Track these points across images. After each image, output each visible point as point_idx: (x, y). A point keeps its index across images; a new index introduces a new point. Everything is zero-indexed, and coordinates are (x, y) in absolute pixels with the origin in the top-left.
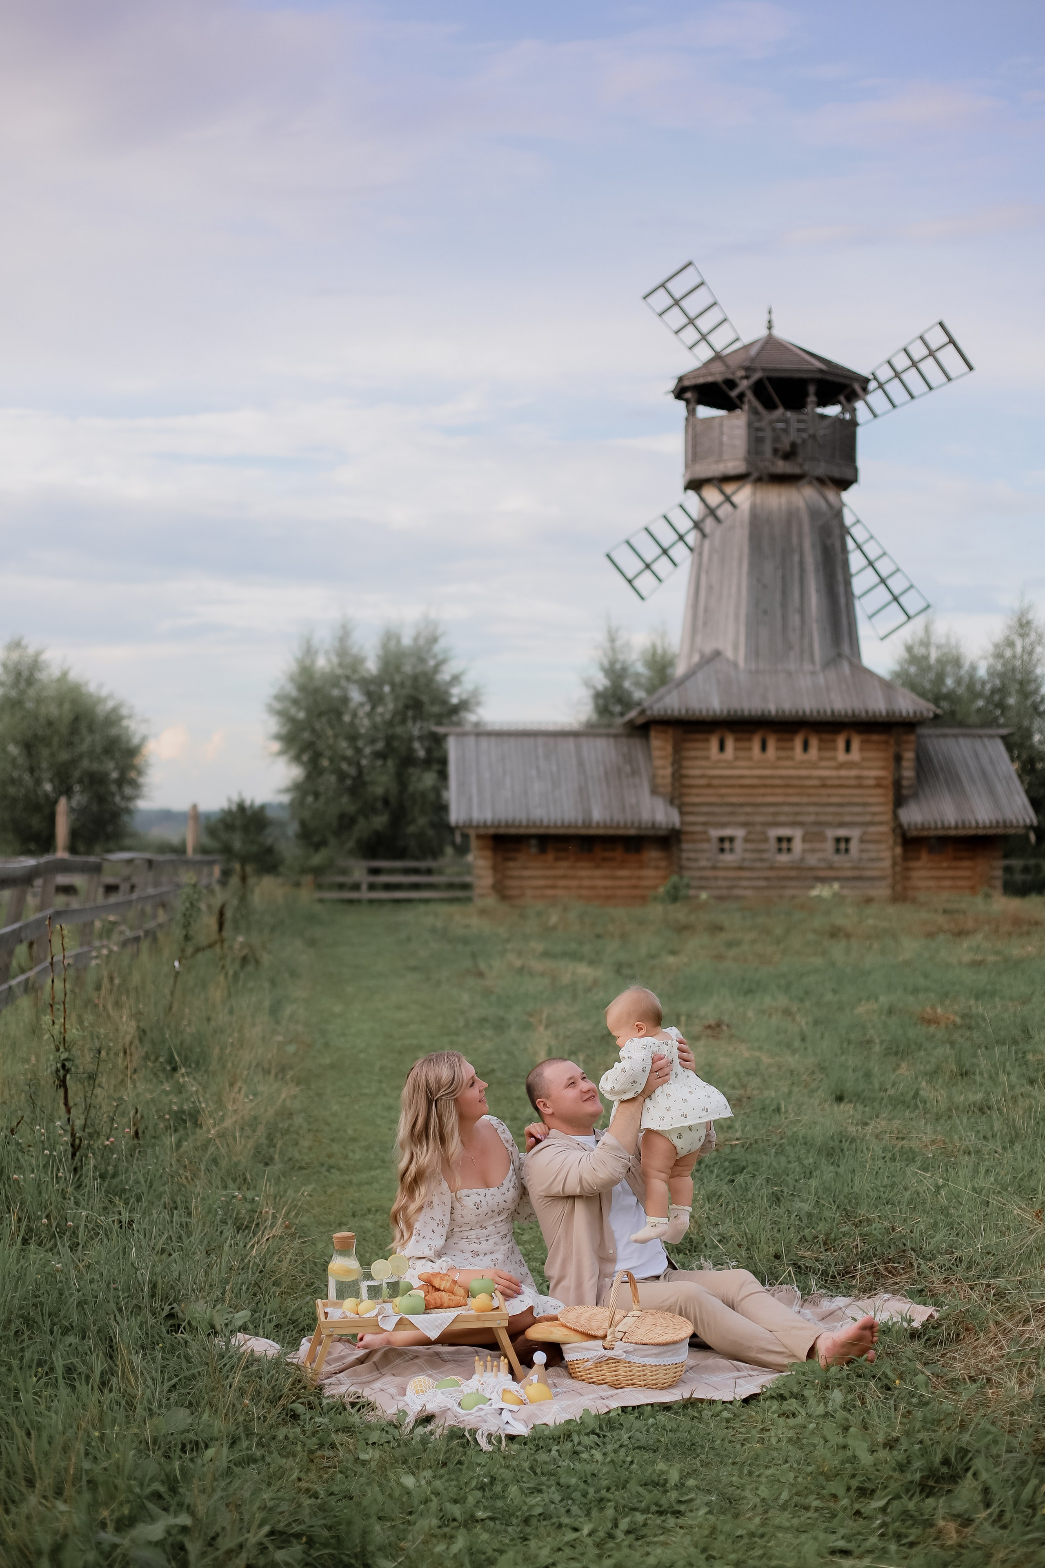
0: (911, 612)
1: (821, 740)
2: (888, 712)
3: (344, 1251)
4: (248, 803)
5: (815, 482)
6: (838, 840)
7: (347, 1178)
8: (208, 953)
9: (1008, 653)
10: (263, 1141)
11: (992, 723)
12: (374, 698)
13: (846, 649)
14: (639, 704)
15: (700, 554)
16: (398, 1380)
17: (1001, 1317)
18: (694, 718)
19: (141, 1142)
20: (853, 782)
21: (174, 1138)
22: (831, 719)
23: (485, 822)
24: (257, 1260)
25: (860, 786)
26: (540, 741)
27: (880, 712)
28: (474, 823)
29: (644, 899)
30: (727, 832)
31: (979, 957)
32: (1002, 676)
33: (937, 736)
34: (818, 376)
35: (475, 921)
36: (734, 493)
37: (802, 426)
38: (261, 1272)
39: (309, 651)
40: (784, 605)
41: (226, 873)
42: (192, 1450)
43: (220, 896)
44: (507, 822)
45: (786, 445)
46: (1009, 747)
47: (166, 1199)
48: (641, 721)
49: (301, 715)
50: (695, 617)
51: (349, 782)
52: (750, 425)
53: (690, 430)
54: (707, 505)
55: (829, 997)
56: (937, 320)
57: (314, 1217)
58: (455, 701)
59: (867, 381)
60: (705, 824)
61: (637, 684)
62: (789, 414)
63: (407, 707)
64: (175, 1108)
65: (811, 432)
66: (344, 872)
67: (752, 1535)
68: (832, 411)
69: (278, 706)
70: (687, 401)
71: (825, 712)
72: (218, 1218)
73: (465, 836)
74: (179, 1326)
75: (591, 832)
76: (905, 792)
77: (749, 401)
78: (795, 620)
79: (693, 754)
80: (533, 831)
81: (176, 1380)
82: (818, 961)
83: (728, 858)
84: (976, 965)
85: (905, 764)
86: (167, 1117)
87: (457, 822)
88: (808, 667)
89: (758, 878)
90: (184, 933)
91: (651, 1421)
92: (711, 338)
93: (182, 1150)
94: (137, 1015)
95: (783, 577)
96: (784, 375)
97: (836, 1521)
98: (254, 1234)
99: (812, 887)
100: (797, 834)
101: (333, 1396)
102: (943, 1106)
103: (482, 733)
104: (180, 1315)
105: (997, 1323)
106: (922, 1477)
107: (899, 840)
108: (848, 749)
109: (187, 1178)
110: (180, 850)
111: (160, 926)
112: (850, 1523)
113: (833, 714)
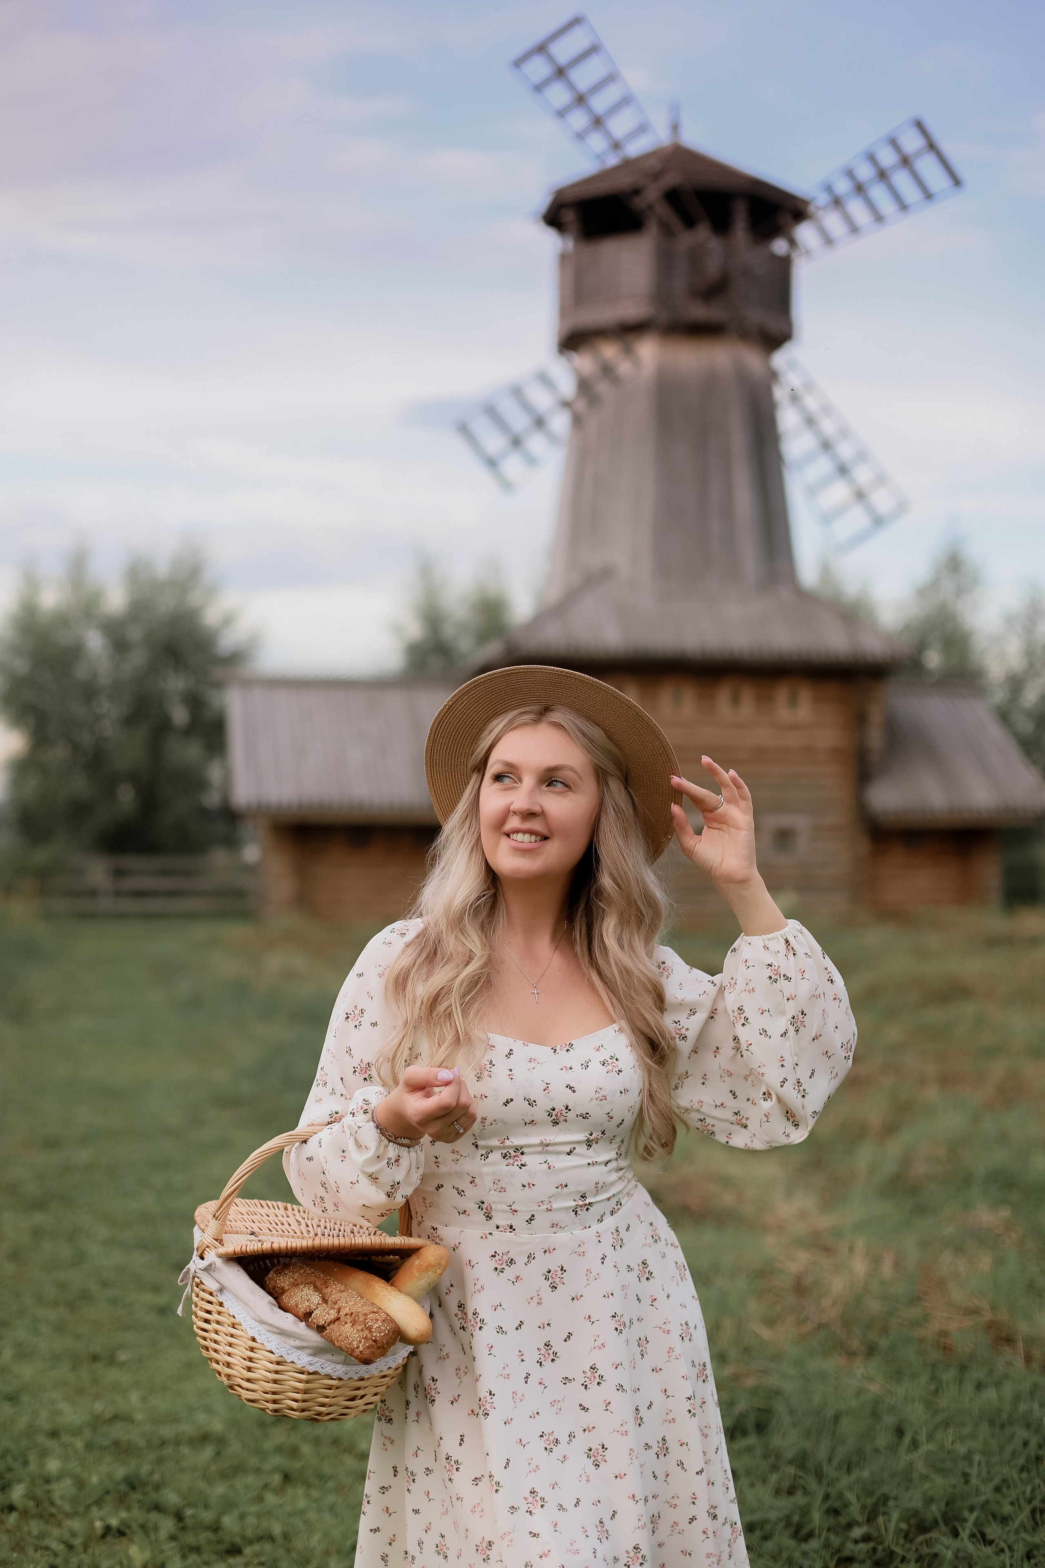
1: (758, 692)
2: (852, 652)
6: (779, 834)
12: (118, 643)
15: (587, 428)
23: (289, 803)
25: (809, 757)
36: (638, 346)
40: (701, 504)
51: (85, 758)
52: (657, 254)
56: (912, 118)
61: (461, 631)
62: (712, 238)
63: (161, 653)
66: (77, 873)
70: (564, 230)
71: (769, 649)
76: (873, 764)
77: (660, 217)
78: (717, 525)
85: (871, 727)
87: (243, 805)
88: (738, 589)
92: (610, 123)
103: (277, 682)
107: (866, 832)
108: (793, 704)
113: (780, 652)
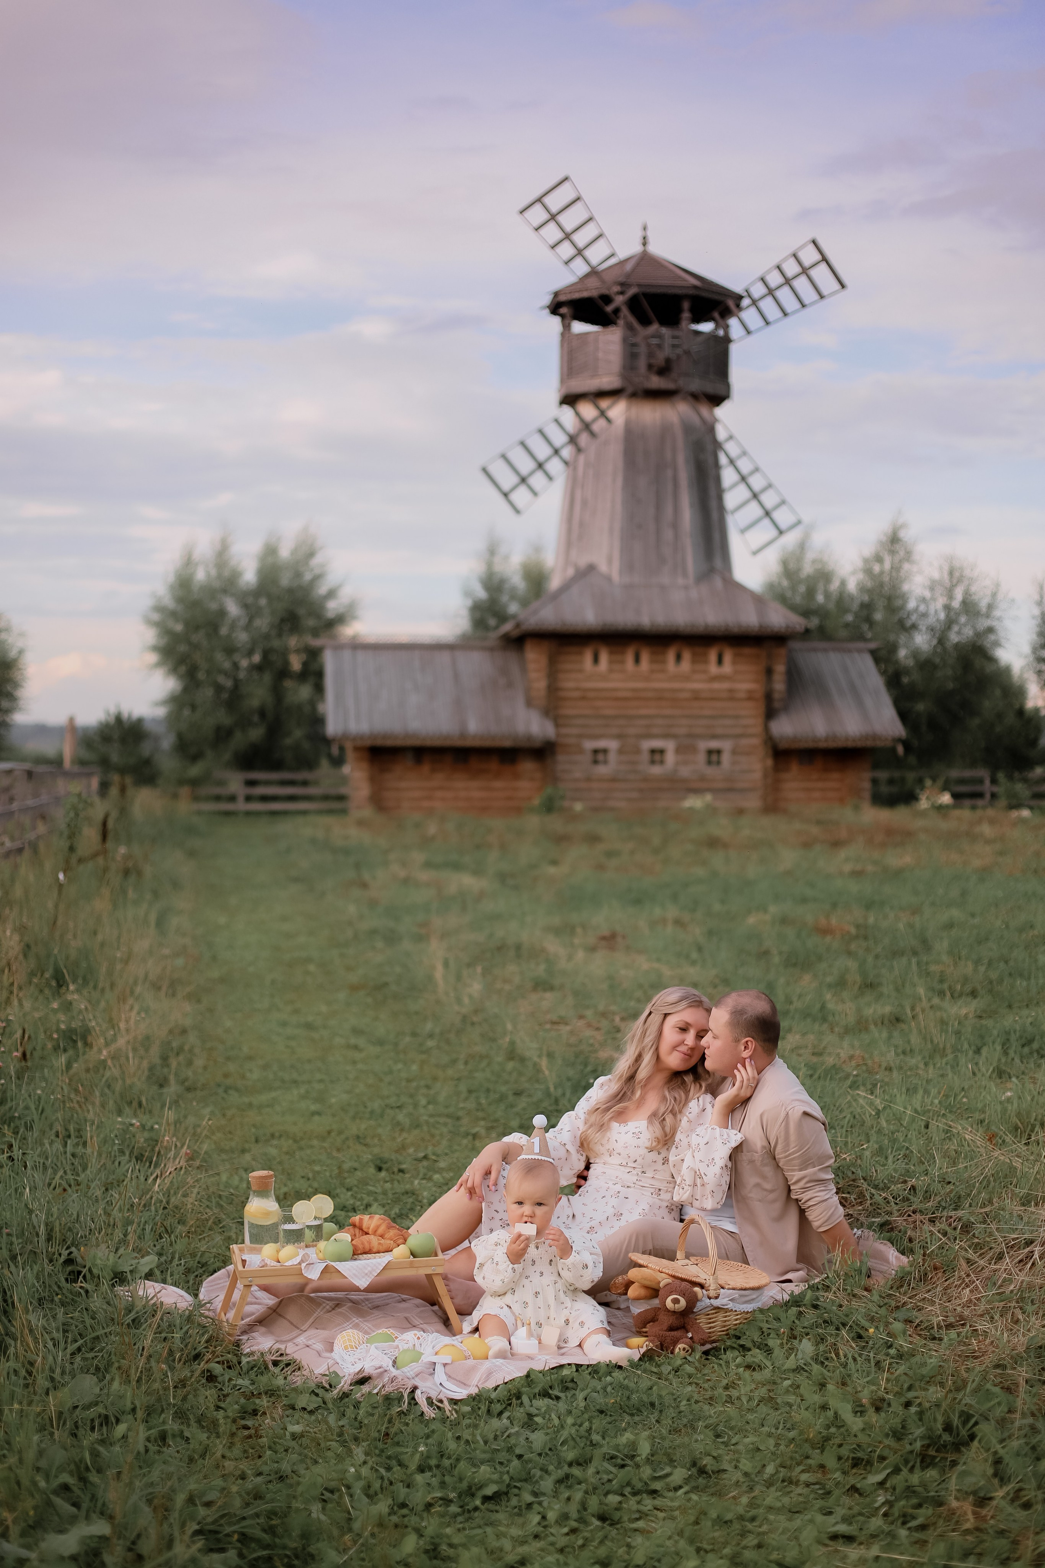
0: (784, 527)
1: (694, 653)
2: (760, 626)
3: (262, 1193)
4: (125, 715)
5: (690, 398)
6: (710, 752)
7: (246, 1100)
8: (90, 865)
9: (877, 568)
10: (157, 1061)
11: (861, 638)
12: (251, 610)
13: (718, 563)
14: (514, 617)
15: (575, 469)
16: (323, 1334)
17: (971, 1254)
18: (569, 631)
19: (29, 1064)
20: (725, 695)
21: (63, 1059)
22: (704, 631)
23: (362, 734)
24: (161, 1196)
25: (732, 699)
26: (416, 654)
27: (754, 628)
28: (352, 735)
29: (518, 811)
30: (601, 744)
31: (858, 867)
32: (870, 591)
33: (809, 650)
34: (691, 292)
35: (354, 832)
36: (609, 408)
37: (676, 342)
38: (165, 1208)
39: (189, 562)
40: (658, 519)
41: (104, 787)
42: (101, 1425)
43: (99, 808)
44: (384, 734)
45: (660, 358)
46: (877, 659)
47: (58, 1127)
48: (516, 633)
49: (179, 628)
50: (569, 531)
51: (225, 696)
52: (625, 340)
53: (565, 345)
54: (582, 420)
55: (717, 907)
56: (810, 238)
57: (215, 1143)
58: (330, 614)
59: (741, 297)
60: (580, 736)
61: (513, 597)
62: (664, 330)
63: (283, 620)
64: (63, 1026)
65: (686, 347)
66: (221, 783)
67: (741, 1518)
68: (706, 327)
69: (156, 617)
70: (563, 316)
71: (699, 624)
72: (116, 1148)
73: (342, 749)
74: (79, 1273)
75: (469, 743)
76: (777, 705)
77: (625, 317)
78: (668, 534)
79: (568, 666)
80: (409, 743)
81: (80, 1342)
82: (700, 872)
83: (602, 770)
84: (857, 874)
85: (777, 677)
86: (55, 1036)
87: (334, 734)
88: (681, 581)
89: (632, 790)
90: (68, 844)
91: (609, 1378)
92: (588, 253)
93: (72, 1072)
94: (21, 929)
95: (658, 492)
96: (659, 291)
97: (831, 1500)
98: (156, 1165)
99: (684, 798)
100: (669, 746)
101: (252, 1354)
102: (851, 1019)
103: (358, 646)
104: (79, 1260)
105: (968, 1261)
106: (923, 1446)
107: (771, 752)
108: (720, 661)
109: (78, 1102)
110: (57, 762)
111: (39, 837)
112: (847, 1500)
113: (707, 626)
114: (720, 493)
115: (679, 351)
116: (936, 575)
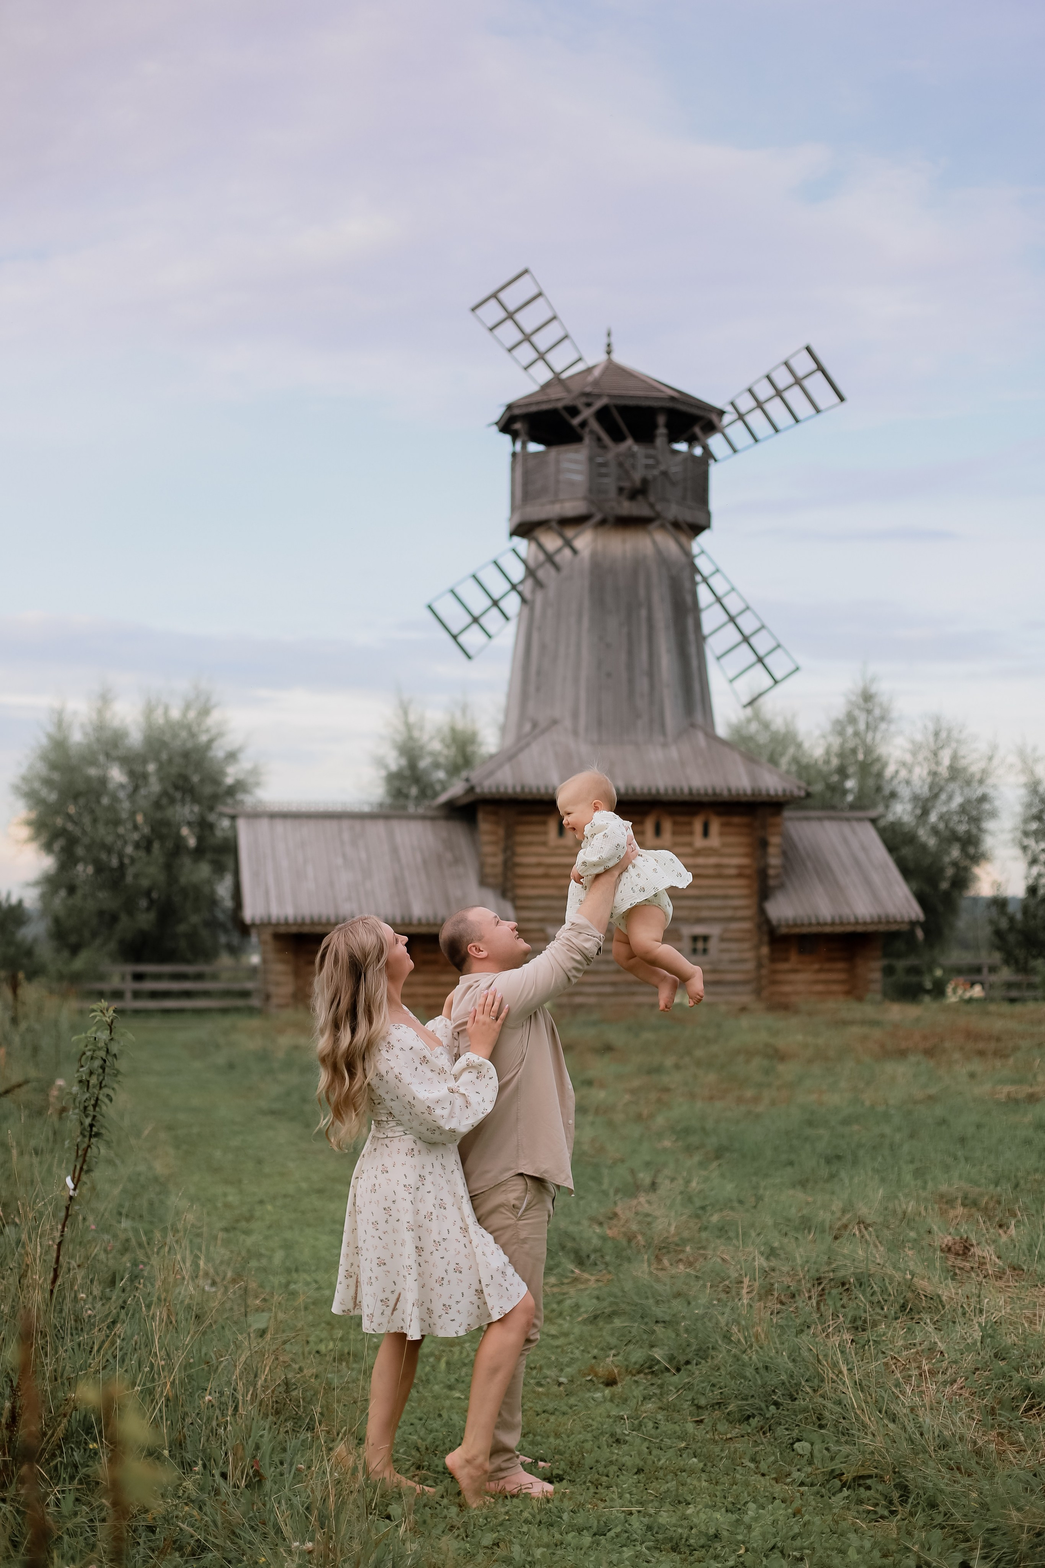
0: (778, 675)
1: (675, 823)
2: (753, 790)
5: (668, 527)
6: (695, 939)
9: (851, 731)
13: (699, 718)
18: (529, 797)
20: (711, 871)
22: (688, 798)
23: (286, 919)
25: (719, 876)
26: (346, 824)
27: (745, 791)
28: (274, 920)
32: (840, 756)
33: (800, 819)
36: (576, 536)
37: (651, 461)
39: (62, 724)
40: (630, 667)
44: (312, 919)
45: (635, 481)
49: (53, 797)
50: (525, 680)
52: (591, 459)
53: (518, 467)
54: (543, 552)
56: (804, 344)
58: (229, 781)
59: (721, 413)
60: (542, 920)
62: (636, 448)
65: (662, 467)
66: (101, 977)
69: (25, 788)
71: (682, 790)
76: (772, 882)
78: (643, 684)
79: (528, 838)
85: (772, 850)
87: (253, 919)
88: (660, 738)
89: (603, 984)
95: (629, 635)
103: (277, 815)
107: (766, 938)
108: (706, 833)
113: (691, 793)
114: (701, 639)
115: (656, 472)
116: (919, 737)
